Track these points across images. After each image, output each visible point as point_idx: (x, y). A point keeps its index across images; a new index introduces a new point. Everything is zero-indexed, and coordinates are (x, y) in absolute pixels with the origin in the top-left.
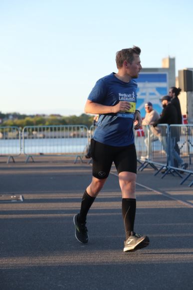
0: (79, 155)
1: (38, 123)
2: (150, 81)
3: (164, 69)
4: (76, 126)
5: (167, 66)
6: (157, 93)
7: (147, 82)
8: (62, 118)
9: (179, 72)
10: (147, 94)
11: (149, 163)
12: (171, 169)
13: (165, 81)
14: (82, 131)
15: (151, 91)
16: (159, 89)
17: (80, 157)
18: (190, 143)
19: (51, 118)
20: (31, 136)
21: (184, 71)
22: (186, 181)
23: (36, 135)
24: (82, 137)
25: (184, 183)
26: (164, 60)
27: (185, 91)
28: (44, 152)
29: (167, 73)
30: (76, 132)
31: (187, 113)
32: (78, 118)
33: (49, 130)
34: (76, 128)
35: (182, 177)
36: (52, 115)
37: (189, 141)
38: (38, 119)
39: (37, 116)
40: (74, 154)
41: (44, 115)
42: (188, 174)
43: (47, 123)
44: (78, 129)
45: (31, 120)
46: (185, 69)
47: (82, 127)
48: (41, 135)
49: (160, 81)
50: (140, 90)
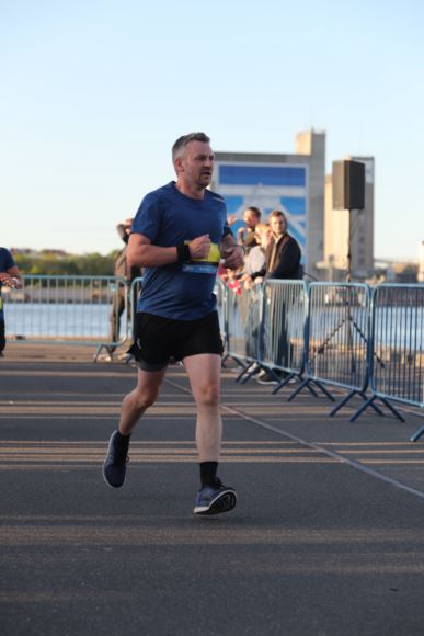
0: (104, 343)
2: (267, 183)
3: (299, 158)
8: (69, 259)
11: (262, 367)
13: (301, 183)
14: (112, 289)
15: (270, 204)
16: (288, 202)
18: (355, 325)
19: (43, 258)
22: (343, 408)
23: (9, 294)
25: (338, 412)
26: (300, 136)
27: (346, 208)
29: (306, 166)
30: (98, 292)
31: (349, 256)
32: (105, 259)
33: (40, 284)
34: (99, 283)
35: (333, 400)
36: (47, 252)
37: (351, 319)
41: (28, 251)
42: (347, 394)
43: (35, 269)
46: (348, 159)
47: (113, 282)
48: (20, 296)
49: (289, 184)
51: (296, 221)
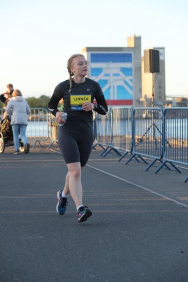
0: (38, 140)
2: (113, 61)
3: (129, 48)
4: (35, 109)
5: (132, 45)
6: (121, 74)
7: (111, 62)
9: (145, 51)
10: (111, 75)
11: (113, 149)
12: (135, 154)
13: (130, 61)
14: (41, 114)
15: (115, 71)
16: (124, 70)
17: (39, 141)
18: (156, 127)
21: (150, 50)
22: (151, 167)
24: (41, 120)
26: (129, 39)
27: (151, 72)
29: (132, 53)
30: (34, 116)
31: (153, 95)
32: (38, 100)
34: (35, 111)
35: (147, 164)
37: (154, 125)
40: (33, 138)
42: (154, 160)
44: (37, 112)
46: (152, 49)
47: (41, 110)
50: (104, 70)
51: (128, 79)
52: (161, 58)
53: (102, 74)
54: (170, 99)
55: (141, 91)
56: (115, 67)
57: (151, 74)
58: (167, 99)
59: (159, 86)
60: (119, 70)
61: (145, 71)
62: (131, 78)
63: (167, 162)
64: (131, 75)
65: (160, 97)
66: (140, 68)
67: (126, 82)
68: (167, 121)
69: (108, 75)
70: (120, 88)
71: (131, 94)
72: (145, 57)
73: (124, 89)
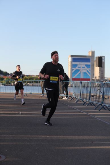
1: (30, 79)
2: (82, 62)
3: (89, 56)
5: (91, 55)
6: (85, 67)
9: (96, 57)
10: (81, 67)
12: (91, 102)
13: (90, 62)
15: (83, 66)
16: (87, 66)
18: (100, 91)
19: (36, 77)
20: (26, 85)
21: (98, 57)
23: (29, 85)
25: (96, 109)
26: (89, 52)
28: (32, 93)
29: (91, 58)
31: (99, 76)
33: (35, 82)
38: (30, 77)
39: (30, 75)
41: (33, 75)
42: (99, 105)
43: (34, 79)
45: (27, 77)
48: (31, 85)
49: (87, 62)
50: (78, 65)
51: (88, 69)
52: (103, 61)
53: (77, 67)
54: (106, 79)
55: (94, 75)
56: (83, 64)
57: (99, 67)
58: (105, 79)
59: (102, 73)
60: (85, 65)
61: (96, 66)
62: (90, 69)
63: (104, 106)
64: (90, 68)
65: (102, 78)
66: (94, 65)
67: (87, 71)
68: (105, 88)
69: (80, 67)
70: (85, 73)
71: (89, 76)
72: (96, 60)
73: (87, 74)
